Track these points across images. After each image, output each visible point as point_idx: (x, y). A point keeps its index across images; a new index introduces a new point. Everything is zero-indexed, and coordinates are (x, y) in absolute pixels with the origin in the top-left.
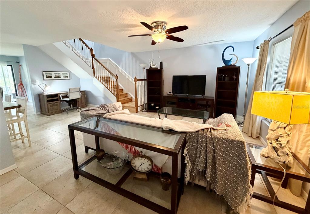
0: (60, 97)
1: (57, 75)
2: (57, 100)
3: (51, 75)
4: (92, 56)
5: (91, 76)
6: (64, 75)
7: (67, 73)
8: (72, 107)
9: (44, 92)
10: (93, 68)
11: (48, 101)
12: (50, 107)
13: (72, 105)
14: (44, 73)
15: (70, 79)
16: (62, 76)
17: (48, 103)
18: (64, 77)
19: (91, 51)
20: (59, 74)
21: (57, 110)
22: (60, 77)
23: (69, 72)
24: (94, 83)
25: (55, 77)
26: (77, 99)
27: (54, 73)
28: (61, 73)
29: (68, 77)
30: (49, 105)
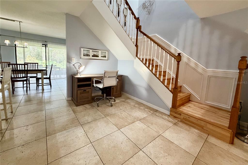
0: (93, 81)
1: (95, 53)
2: (89, 85)
3: (89, 53)
4: (137, 29)
5: (133, 56)
6: (102, 54)
7: (106, 52)
8: (105, 96)
9: (78, 73)
10: (136, 46)
11: (79, 86)
12: (80, 94)
13: (105, 95)
14: (82, 49)
15: (108, 60)
16: (100, 55)
17: (79, 89)
18: (102, 56)
19: (137, 22)
20: (97, 53)
21: (87, 100)
22: (98, 56)
23: (108, 51)
24: (135, 66)
25: (93, 56)
26: (112, 86)
27: (92, 51)
28: (100, 51)
29: (107, 57)
30: (79, 92)
